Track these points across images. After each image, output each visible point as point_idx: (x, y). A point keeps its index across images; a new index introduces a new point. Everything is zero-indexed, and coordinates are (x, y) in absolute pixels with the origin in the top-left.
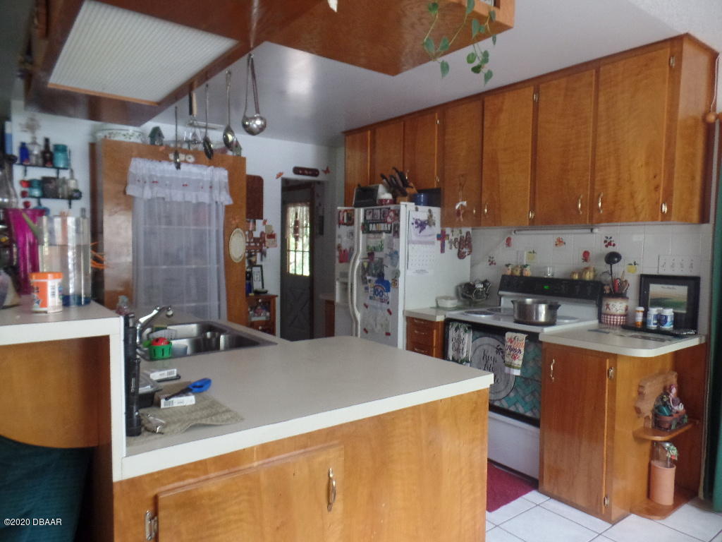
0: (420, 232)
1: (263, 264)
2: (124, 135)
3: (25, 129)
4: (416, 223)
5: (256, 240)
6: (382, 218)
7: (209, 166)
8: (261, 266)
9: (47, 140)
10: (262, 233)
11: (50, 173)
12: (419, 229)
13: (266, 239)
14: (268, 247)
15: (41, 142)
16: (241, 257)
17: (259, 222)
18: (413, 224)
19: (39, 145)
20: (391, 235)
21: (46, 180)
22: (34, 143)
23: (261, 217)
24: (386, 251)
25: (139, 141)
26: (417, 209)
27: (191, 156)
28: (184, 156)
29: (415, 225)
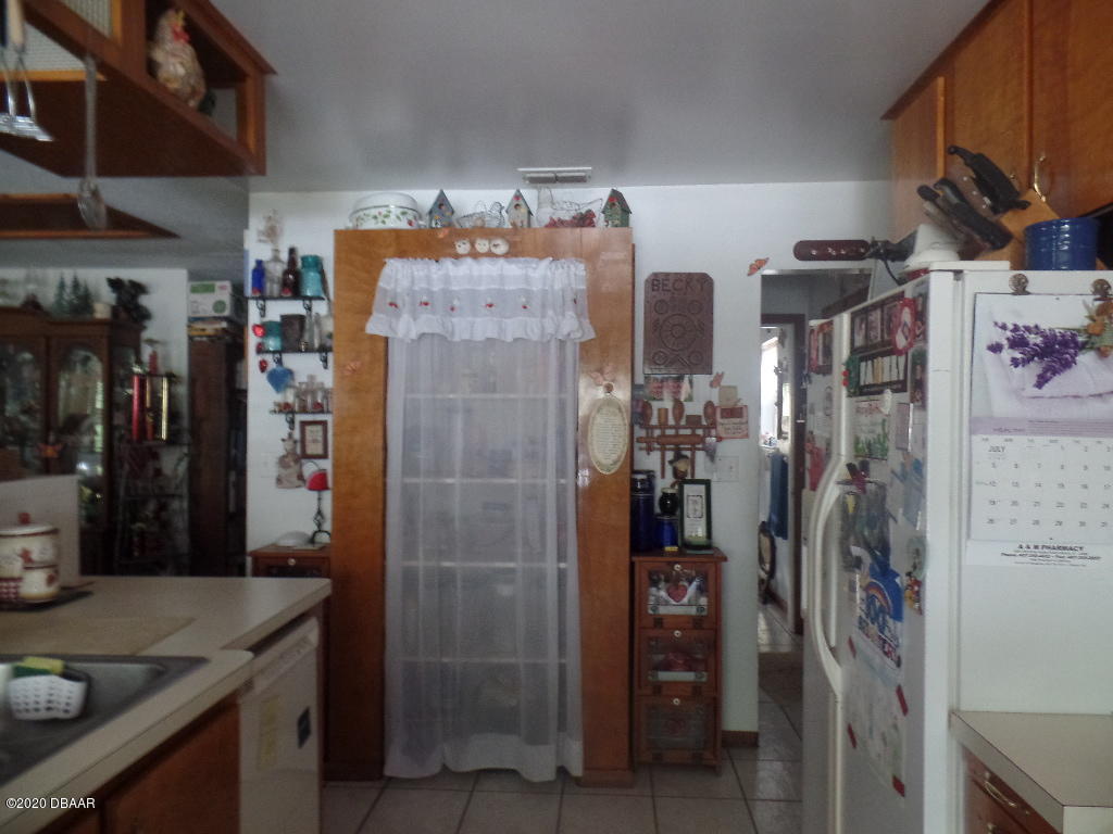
0: (1042, 381)
1: (714, 478)
2: (375, 217)
3: (263, 238)
4: (1018, 342)
5: (694, 422)
6: (886, 336)
7: (541, 258)
8: (707, 483)
9: (292, 251)
10: (709, 405)
11: (295, 308)
12: (1035, 368)
13: (719, 419)
14: (720, 439)
15: (285, 256)
16: (615, 463)
17: (701, 380)
18: (996, 348)
19: (282, 262)
20: (905, 397)
21: (287, 320)
22: (276, 259)
23: (706, 367)
24: (895, 459)
25: (403, 225)
26: (1020, 288)
27: (499, 242)
28: (487, 242)
29: (1007, 354)
